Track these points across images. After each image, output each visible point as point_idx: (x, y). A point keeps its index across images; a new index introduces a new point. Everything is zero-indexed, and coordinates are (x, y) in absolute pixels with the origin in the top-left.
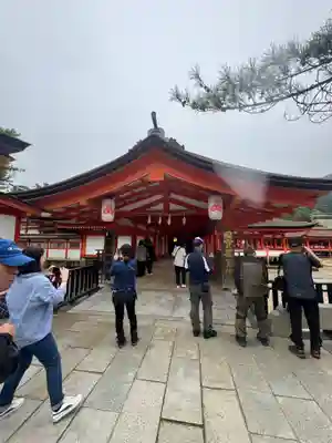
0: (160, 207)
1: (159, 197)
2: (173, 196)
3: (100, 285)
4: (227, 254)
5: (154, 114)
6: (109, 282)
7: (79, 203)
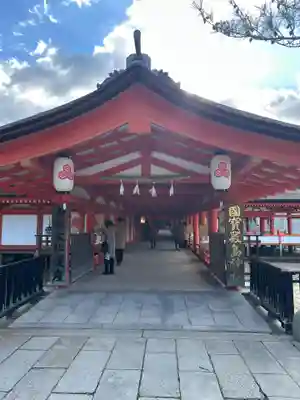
0: (137, 170)
1: (136, 156)
2: (156, 155)
3: (45, 289)
4: (234, 238)
6: (60, 283)
7: (19, 163)
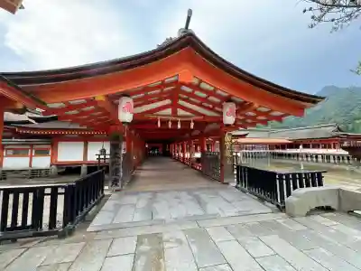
0: (169, 111)
1: (168, 102)
2: (181, 102)
5: (190, 12)
6: (117, 188)
7: (94, 98)
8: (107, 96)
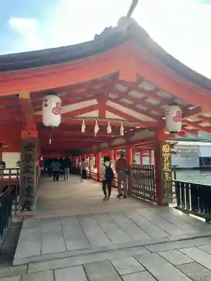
0: (95, 114)
1: (94, 102)
2: (109, 103)
4: (166, 168)
7: (18, 95)
8: (32, 94)
